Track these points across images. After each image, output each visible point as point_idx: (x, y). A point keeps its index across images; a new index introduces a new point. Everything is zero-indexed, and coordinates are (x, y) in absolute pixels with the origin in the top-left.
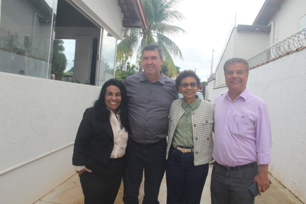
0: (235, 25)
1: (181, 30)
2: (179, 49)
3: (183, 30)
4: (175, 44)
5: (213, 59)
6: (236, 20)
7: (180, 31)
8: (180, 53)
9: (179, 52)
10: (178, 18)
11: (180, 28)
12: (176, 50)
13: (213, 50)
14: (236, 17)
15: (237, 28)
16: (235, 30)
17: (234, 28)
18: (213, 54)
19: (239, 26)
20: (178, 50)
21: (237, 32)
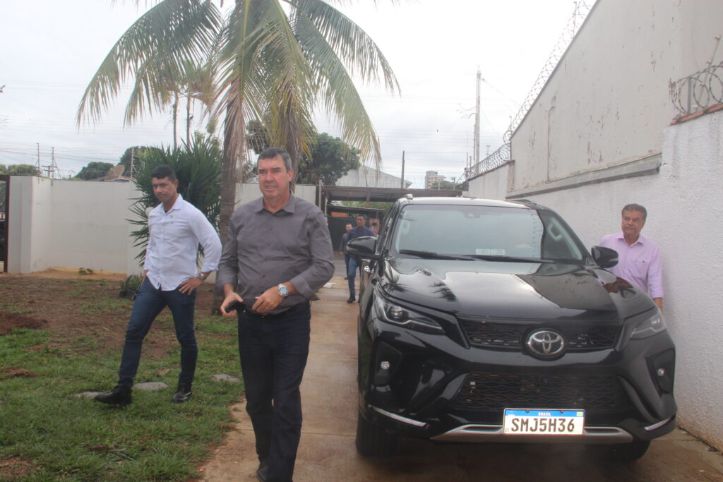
2: (378, 49)
9: (378, 63)
18: (478, 88)
20: (376, 54)
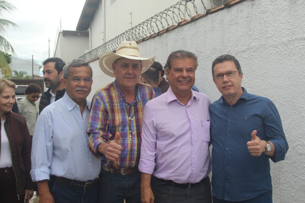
0: (61, 31)
1: (11, 23)
2: (10, 44)
3: (13, 23)
4: (5, 40)
5: (49, 50)
6: (61, 26)
7: (10, 25)
8: (12, 48)
9: (10, 47)
10: (6, 9)
11: (9, 22)
12: (7, 46)
13: (49, 41)
14: (61, 23)
15: (62, 32)
16: (61, 34)
17: (60, 33)
18: (49, 45)
19: (64, 31)
21: (63, 36)
